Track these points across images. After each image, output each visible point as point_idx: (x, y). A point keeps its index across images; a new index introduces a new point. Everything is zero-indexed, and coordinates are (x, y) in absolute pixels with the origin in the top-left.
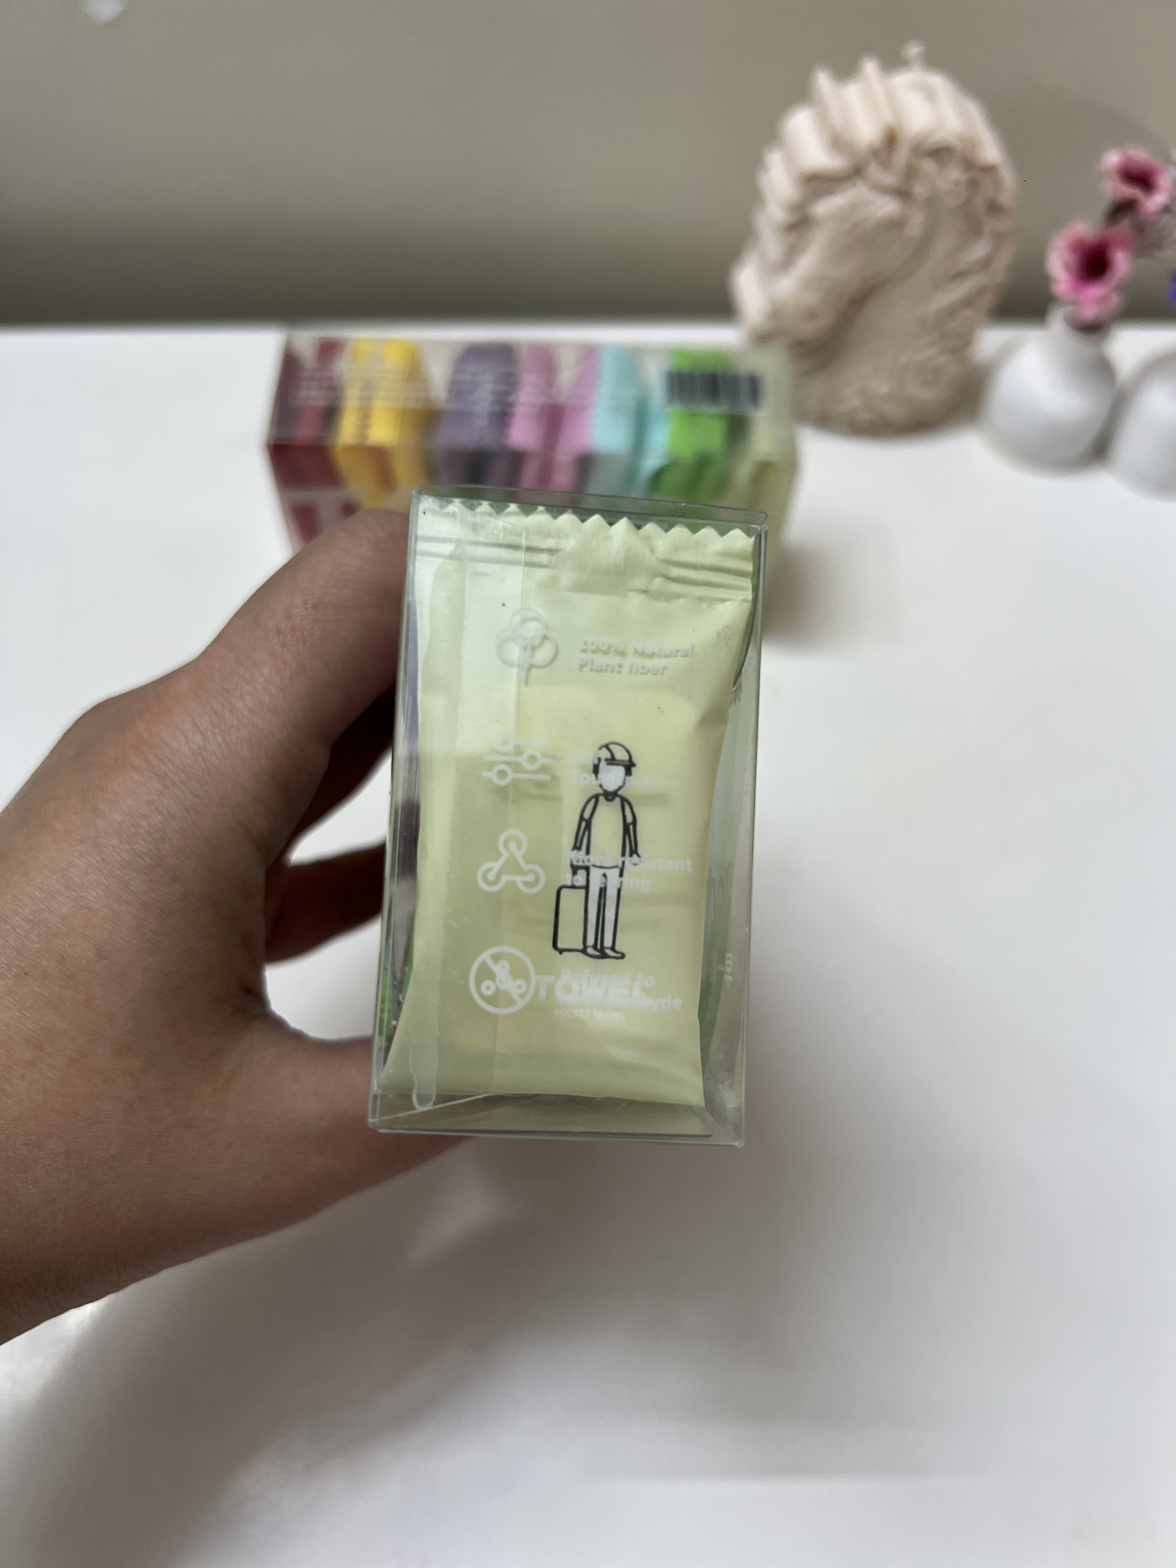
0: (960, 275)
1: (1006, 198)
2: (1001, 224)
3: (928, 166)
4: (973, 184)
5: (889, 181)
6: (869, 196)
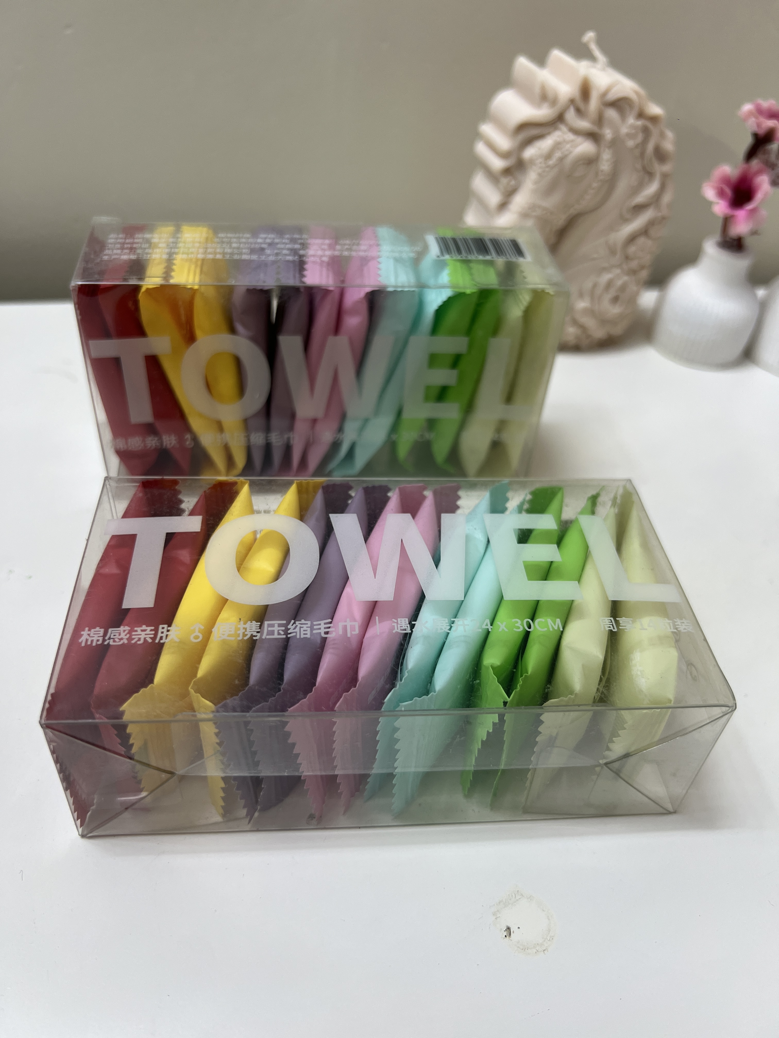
0: (639, 208)
1: (669, 146)
2: (667, 168)
3: (612, 113)
4: (646, 131)
5: (584, 124)
6: (570, 136)
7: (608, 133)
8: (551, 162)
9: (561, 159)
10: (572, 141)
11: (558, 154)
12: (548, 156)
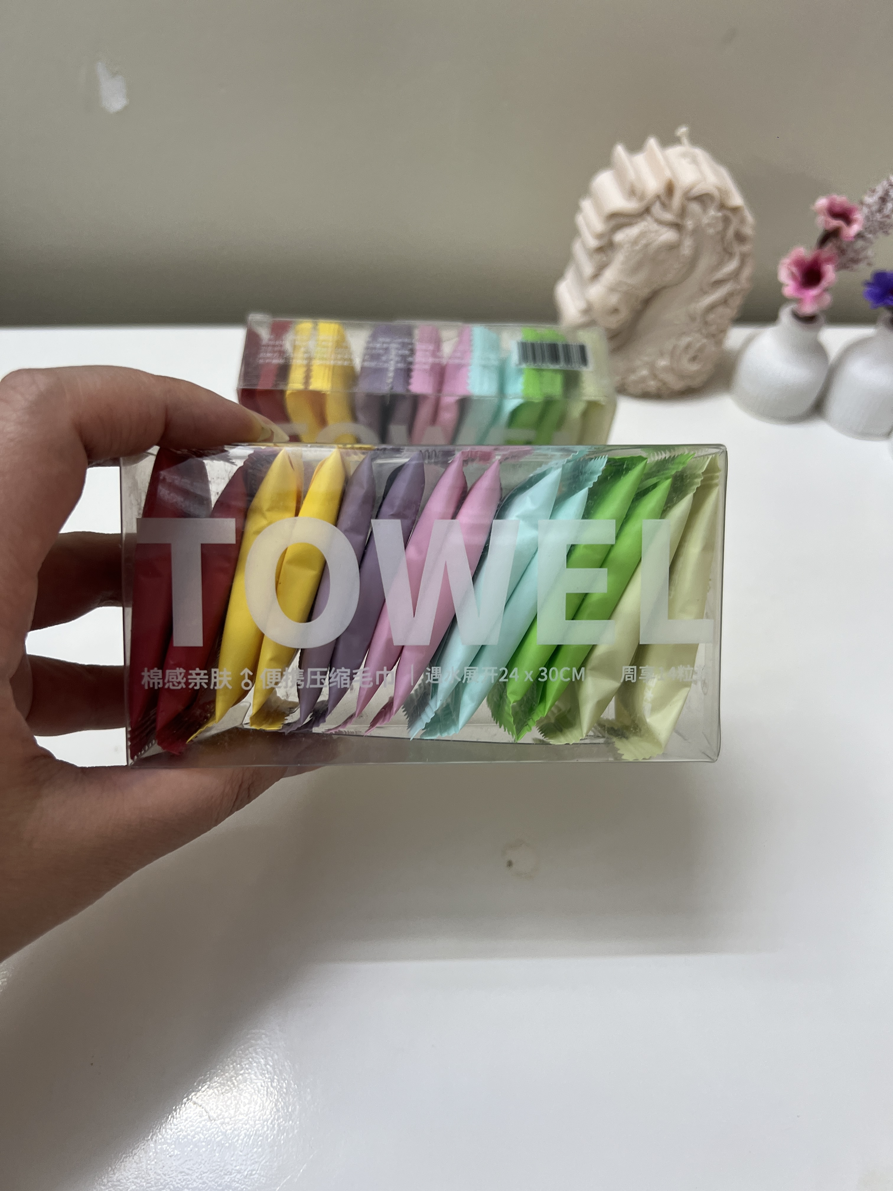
0: (719, 283)
1: (748, 231)
2: (746, 248)
3: (695, 207)
4: (726, 221)
5: (668, 217)
6: (655, 226)
7: (689, 224)
8: (637, 248)
9: (647, 246)
10: (656, 231)
11: (644, 242)
12: (635, 242)
